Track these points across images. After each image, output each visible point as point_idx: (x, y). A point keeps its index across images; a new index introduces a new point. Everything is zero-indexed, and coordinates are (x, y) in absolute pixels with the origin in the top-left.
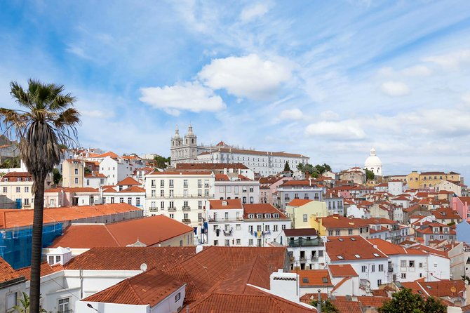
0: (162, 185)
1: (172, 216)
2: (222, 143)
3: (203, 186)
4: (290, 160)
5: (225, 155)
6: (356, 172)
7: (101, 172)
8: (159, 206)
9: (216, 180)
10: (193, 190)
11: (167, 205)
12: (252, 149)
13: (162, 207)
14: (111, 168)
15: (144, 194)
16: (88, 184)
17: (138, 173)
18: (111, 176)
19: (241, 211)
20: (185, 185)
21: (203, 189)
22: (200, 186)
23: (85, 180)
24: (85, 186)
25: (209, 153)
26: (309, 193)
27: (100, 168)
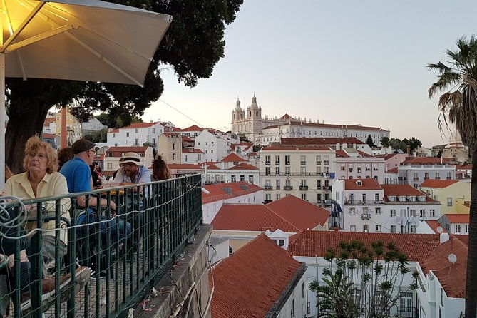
0: (278, 161)
1: (304, 196)
2: (287, 116)
3: (322, 163)
4: (372, 134)
5: (296, 129)
6: (458, 148)
7: (196, 147)
8: (274, 184)
9: (337, 156)
10: (311, 167)
11: (283, 184)
12: (320, 122)
13: (278, 186)
14: (210, 143)
15: (258, 171)
16: (186, 160)
17: (236, 148)
18: (209, 152)
19: (381, 193)
20: (303, 163)
21: (322, 166)
22: (319, 163)
23: (183, 155)
24: (183, 162)
25: (277, 127)
26: (441, 173)
27: (196, 143)
